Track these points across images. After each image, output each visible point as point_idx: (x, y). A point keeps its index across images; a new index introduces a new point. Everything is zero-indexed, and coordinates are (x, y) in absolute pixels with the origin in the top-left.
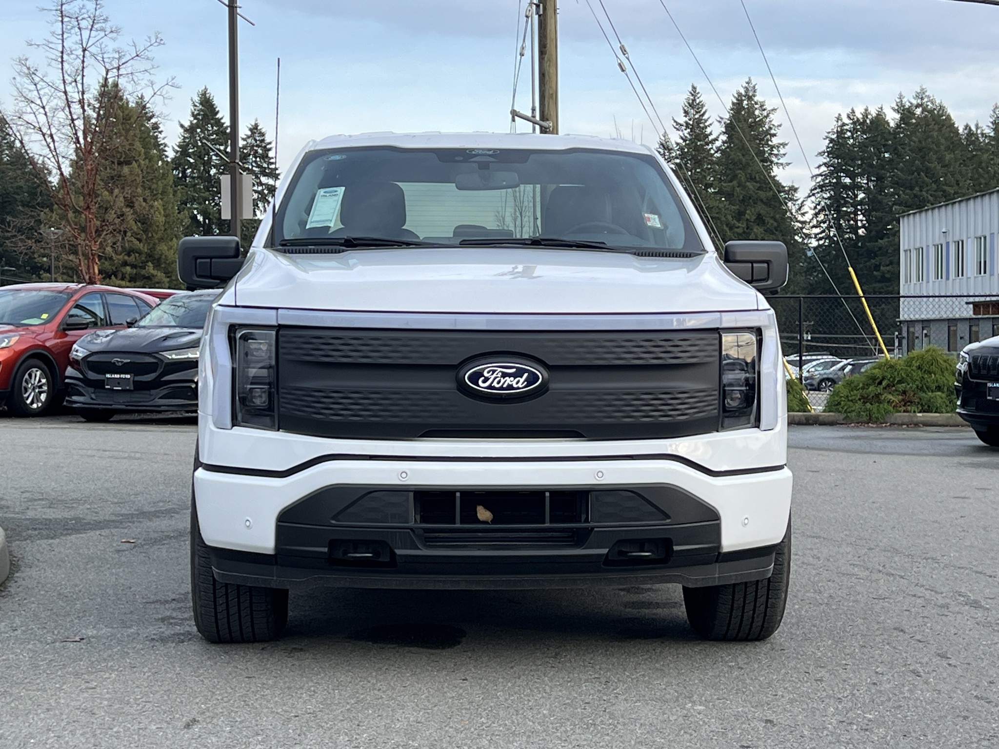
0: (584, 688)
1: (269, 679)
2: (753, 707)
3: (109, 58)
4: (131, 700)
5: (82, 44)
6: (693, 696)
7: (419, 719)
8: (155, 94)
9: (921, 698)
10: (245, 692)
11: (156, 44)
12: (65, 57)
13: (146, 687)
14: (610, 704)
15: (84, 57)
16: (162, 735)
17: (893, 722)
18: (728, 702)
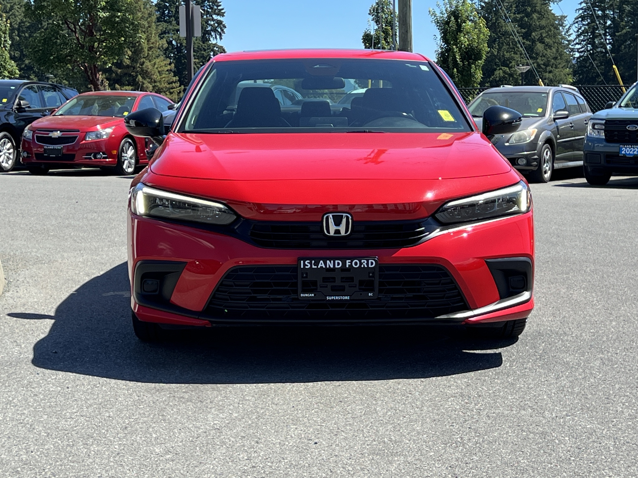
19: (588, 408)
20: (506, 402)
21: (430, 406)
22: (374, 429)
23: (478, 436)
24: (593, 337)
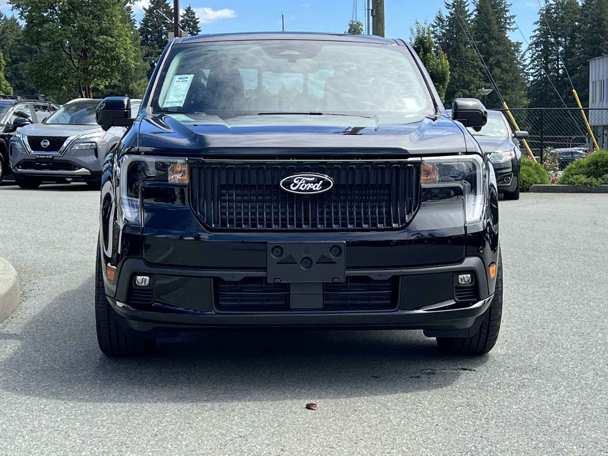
19: (590, 418)
20: (511, 412)
21: (440, 415)
22: (391, 438)
23: (490, 445)
24: (583, 349)
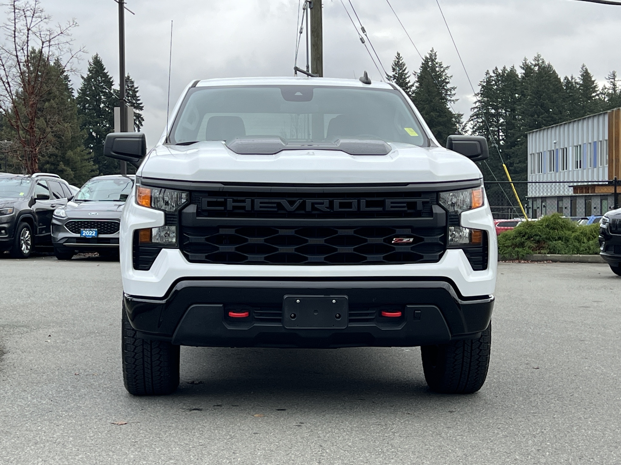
0: (372, 429)
1: (173, 423)
2: (480, 440)
3: (44, 34)
4: (88, 437)
5: (27, 26)
6: (442, 433)
7: (272, 449)
8: (72, 57)
9: (586, 435)
10: (158, 432)
11: (73, 26)
12: (16, 33)
13: (95, 429)
14: (390, 439)
15: (28, 34)
16: (111, 460)
17: (571, 450)
18: (465, 437)
